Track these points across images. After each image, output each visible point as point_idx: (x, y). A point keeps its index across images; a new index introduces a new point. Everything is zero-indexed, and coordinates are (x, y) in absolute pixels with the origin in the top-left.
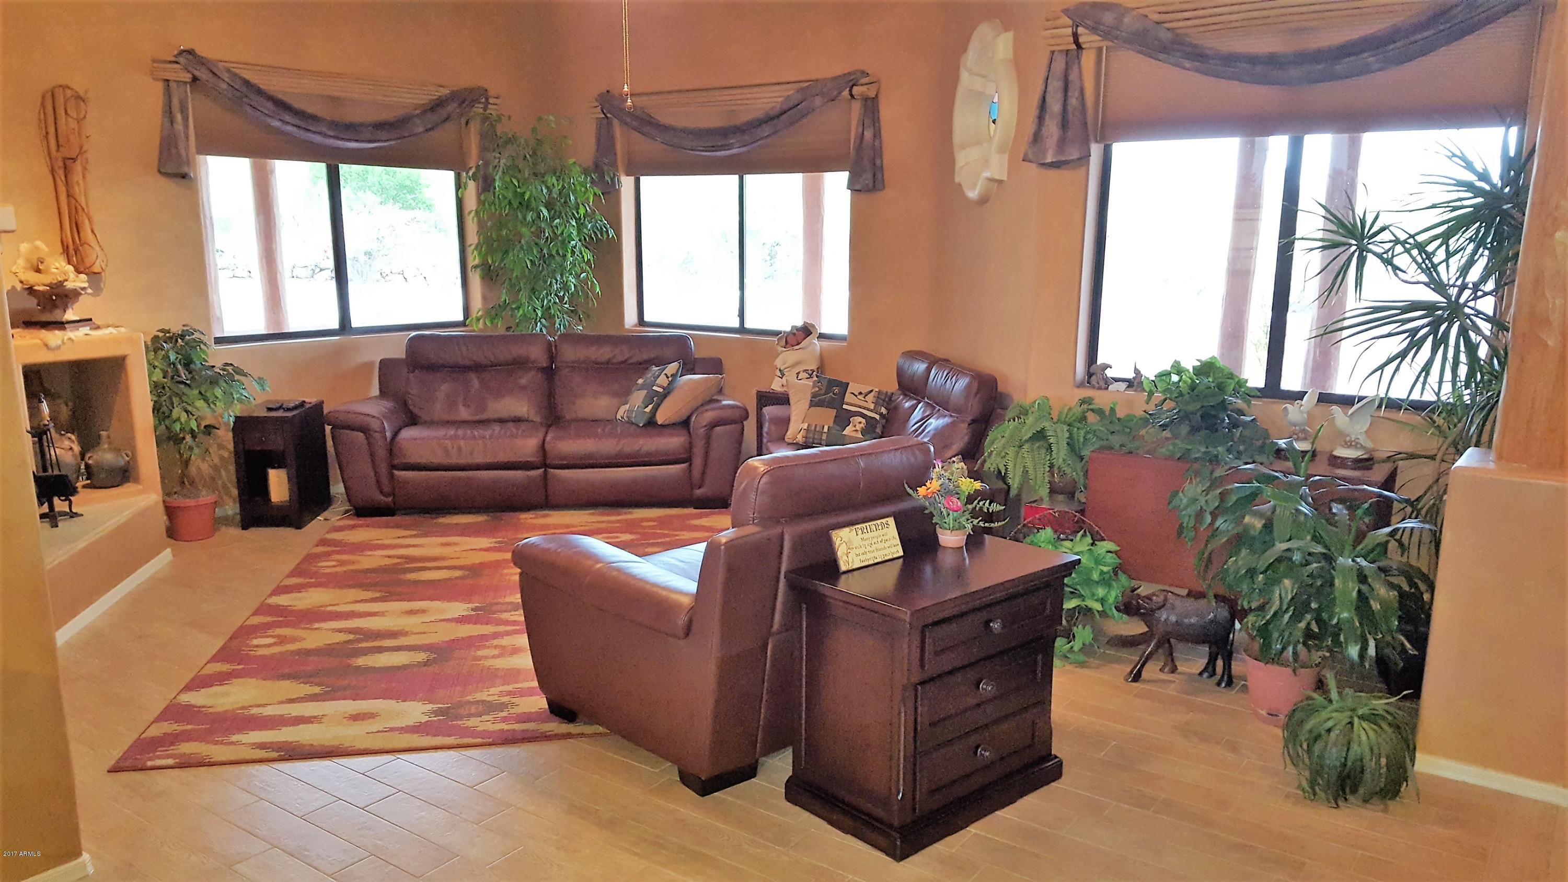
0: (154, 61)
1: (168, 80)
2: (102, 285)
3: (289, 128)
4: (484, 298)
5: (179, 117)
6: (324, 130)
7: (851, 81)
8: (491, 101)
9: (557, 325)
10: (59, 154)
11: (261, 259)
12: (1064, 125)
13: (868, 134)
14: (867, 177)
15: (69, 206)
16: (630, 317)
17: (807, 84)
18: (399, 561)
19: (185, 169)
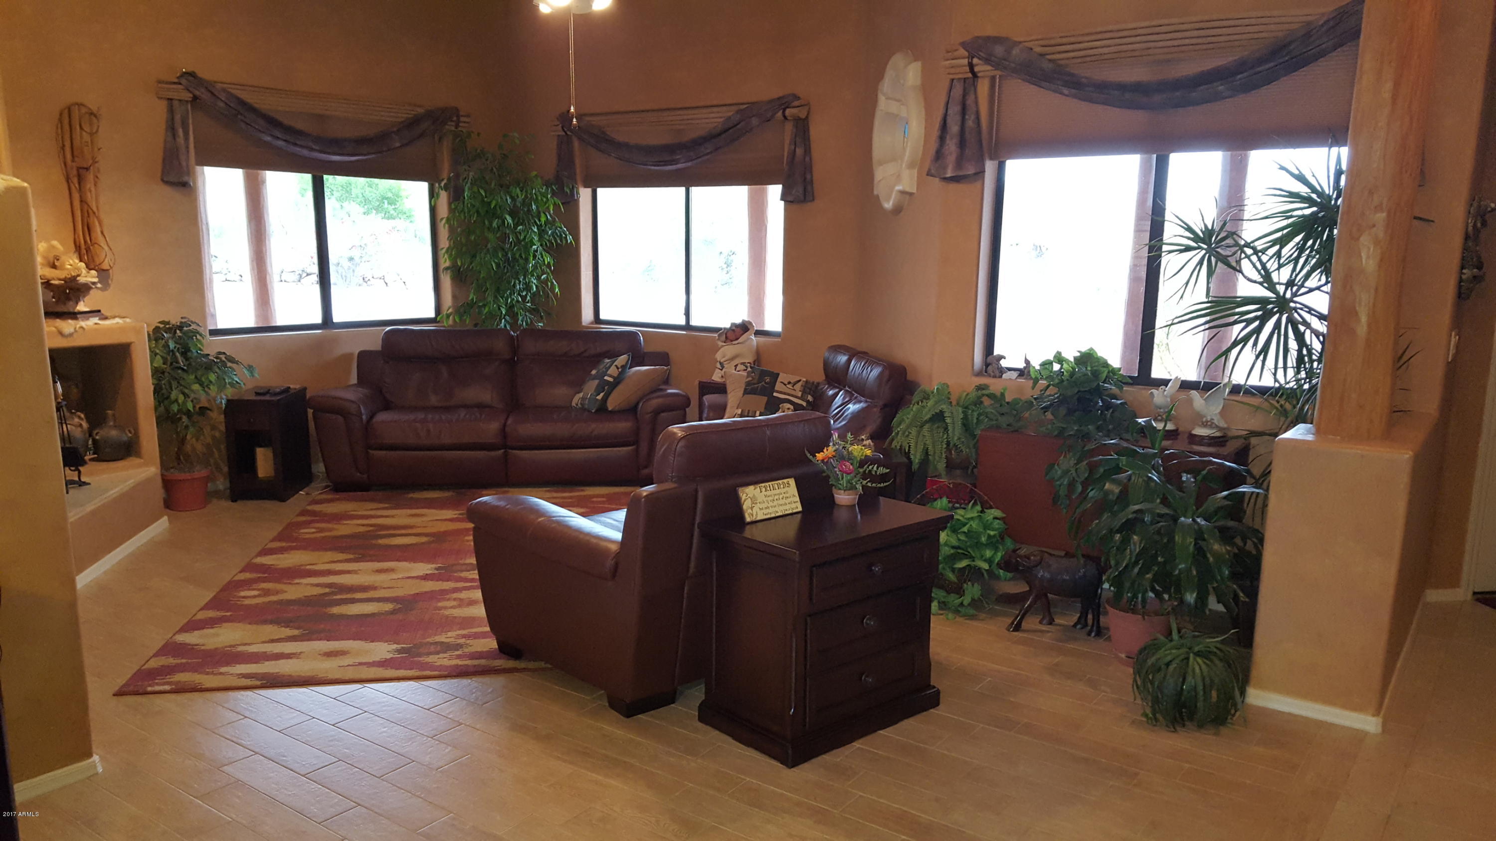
0: (160, 82)
1: (171, 99)
2: (110, 282)
3: (280, 143)
4: (454, 297)
5: (180, 132)
6: (311, 144)
7: (784, 103)
8: (462, 119)
9: (520, 322)
10: (74, 164)
11: (252, 261)
12: (962, 143)
13: (799, 151)
14: (798, 190)
15: (82, 210)
16: (587, 315)
17: (745, 106)
18: (371, 528)
19: (185, 179)
